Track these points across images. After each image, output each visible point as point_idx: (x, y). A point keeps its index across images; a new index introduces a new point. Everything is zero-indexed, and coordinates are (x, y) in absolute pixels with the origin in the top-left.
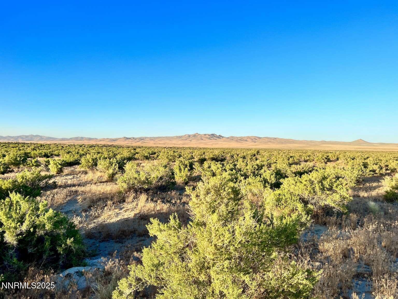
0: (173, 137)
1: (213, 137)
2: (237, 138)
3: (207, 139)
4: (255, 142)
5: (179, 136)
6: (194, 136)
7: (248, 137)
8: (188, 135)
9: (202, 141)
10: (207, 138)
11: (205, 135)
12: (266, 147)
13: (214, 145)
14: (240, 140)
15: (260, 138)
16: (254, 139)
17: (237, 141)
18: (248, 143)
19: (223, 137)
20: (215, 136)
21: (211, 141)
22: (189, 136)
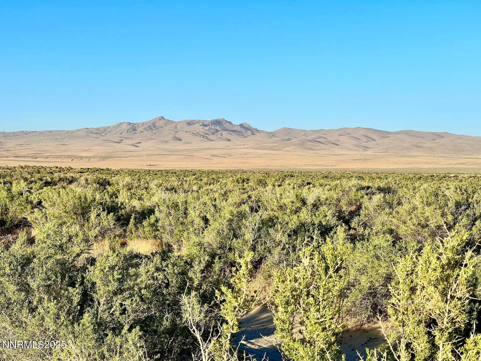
0: (72, 132)
1: (217, 131)
2: (305, 133)
3: (198, 138)
4: (366, 148)
5: (97, 129)
6: (152, 127)
7: (344, 132)
8: (130, 123)
9: (179, 146)
10: (198, 134)
11: (190, 123)
12: (401, 167)
13: (216, 160)
14: (314, 141)
15: (384, 134)
16: (364, 139)
17: (302, 145)
18: (341, 152)
19: (254, 132)
20: (227, 126)
21: (209, 144)
22: (133, 128)
